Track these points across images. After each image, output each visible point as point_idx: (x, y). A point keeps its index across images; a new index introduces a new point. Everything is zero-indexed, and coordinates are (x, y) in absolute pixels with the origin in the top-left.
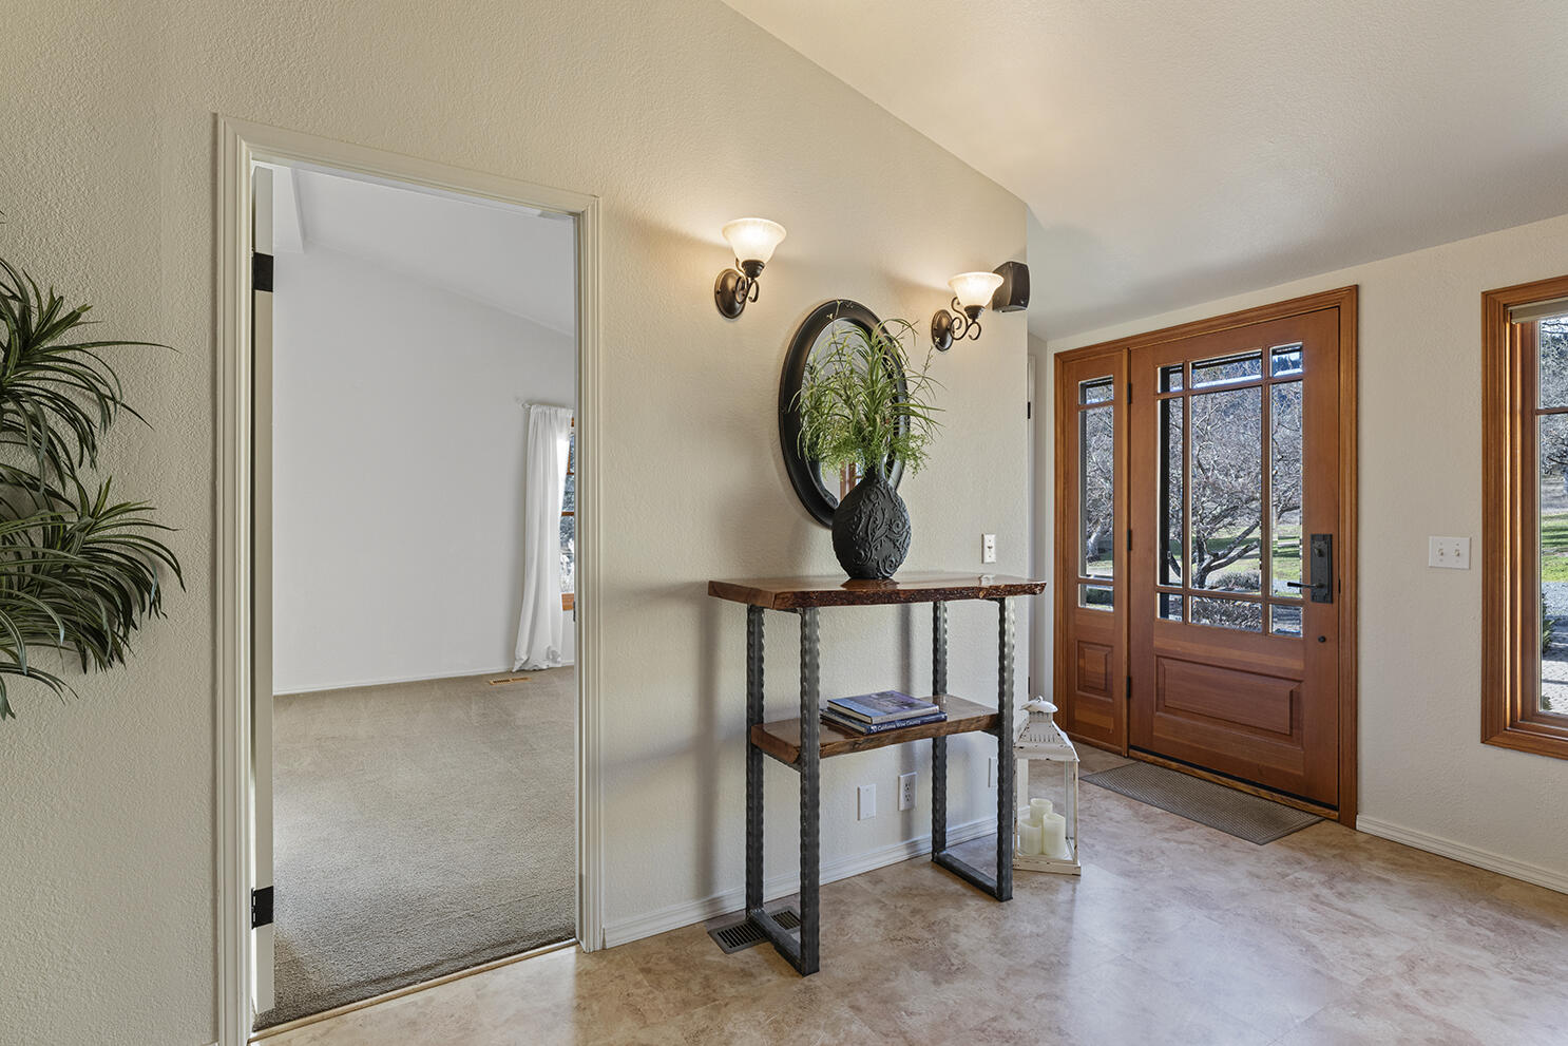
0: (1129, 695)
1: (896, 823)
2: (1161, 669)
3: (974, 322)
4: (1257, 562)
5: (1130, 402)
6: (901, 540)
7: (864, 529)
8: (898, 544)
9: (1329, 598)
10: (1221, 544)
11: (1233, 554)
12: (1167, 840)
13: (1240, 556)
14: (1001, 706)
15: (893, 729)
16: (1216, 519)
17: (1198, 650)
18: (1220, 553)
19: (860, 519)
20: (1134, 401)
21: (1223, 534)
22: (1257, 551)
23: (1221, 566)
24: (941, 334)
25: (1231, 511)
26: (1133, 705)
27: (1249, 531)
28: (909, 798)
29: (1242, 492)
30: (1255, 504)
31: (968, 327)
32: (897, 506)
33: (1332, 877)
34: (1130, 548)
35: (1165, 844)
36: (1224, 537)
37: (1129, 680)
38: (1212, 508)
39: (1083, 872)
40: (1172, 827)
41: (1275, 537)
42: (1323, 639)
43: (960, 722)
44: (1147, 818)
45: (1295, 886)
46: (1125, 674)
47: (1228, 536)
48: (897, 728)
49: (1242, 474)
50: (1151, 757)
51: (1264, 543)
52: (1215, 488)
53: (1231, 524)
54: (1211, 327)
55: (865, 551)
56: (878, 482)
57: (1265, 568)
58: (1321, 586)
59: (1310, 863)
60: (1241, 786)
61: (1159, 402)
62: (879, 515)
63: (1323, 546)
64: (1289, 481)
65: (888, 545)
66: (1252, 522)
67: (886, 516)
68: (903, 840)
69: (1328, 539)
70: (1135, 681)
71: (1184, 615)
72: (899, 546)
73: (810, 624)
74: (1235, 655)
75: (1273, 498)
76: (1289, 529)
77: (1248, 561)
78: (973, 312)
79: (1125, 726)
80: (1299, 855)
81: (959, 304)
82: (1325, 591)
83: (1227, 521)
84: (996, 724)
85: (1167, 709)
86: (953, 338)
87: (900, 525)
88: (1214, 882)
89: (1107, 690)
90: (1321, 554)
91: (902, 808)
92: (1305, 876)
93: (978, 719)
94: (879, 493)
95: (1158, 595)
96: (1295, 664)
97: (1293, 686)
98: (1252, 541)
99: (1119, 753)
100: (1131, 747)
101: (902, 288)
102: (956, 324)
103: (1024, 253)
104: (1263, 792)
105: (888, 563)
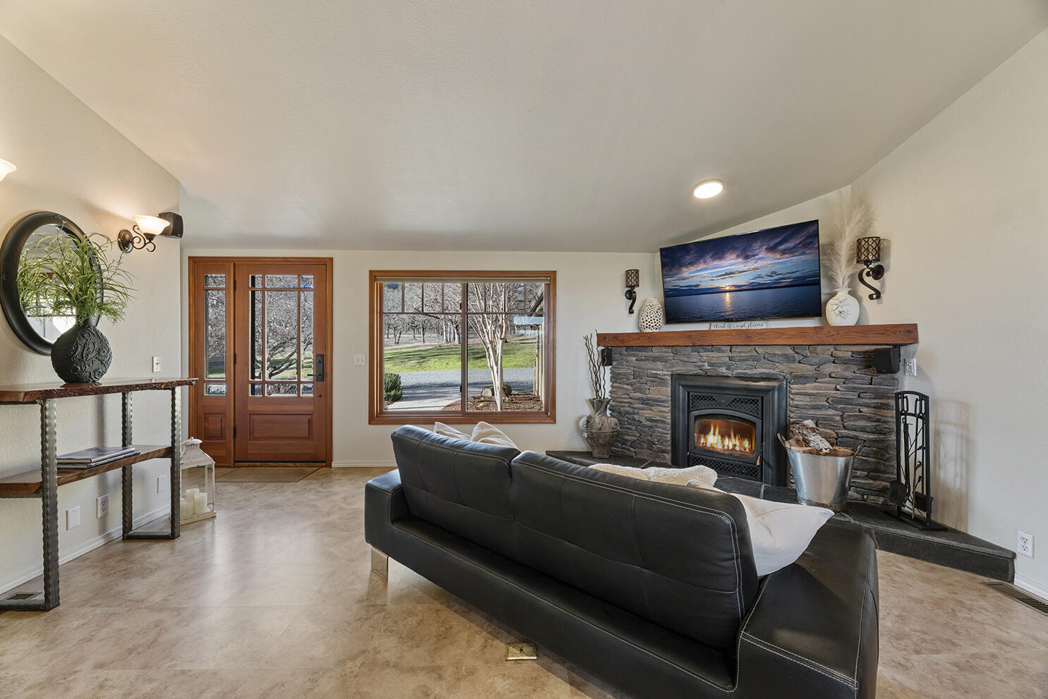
0: (235, 436)
1: (95, 525)
2: (251, 420)
3: (150, 242)
4: (295, 370)
5: (235, 290)
6: (106, 359)
7: (80, 354)
8: (104, 362)
9: (322, 380)
10: (277, 362)
11: (282, 368)
12: (257, 492)
13: (287, 368)
14: (173, 442)
15: (106, 463)
16: (275, 349)
17: (269, 408)
18: (276, 367)
19: (77, 349)
20: (237, 289)
21: (278, 357)
22: (295, 365)
23: (277, 373)
24: (125, 242)
25: (283, 344)
26: (236, 441)
27: (291, 355)
28: (105, 509)
29: (288, 335)
30: (294, 341)
31: (145, 244)
32: (102, 340)
33: (323, 484)
34: (235, 363)
35: (256, 494)
36: (279, 358)
37: (235, 428)
38: (274, 343)
39: (217, 515)
40: (259, 487)
41: (302, 358)
42: (321, 396)
43: (148, 453)
44: (246, 487)
45: (309, 490)
46: (232, 426)
47: (282, 358)
48: (109, 462)
49: (288, 325)
50: (247, 464)
51: (298, 361)
52: (274, 331)
53: (282, 351)
54: (276, 261)
55: (81, 367)
56: (89, 327)
57: (298, 373)
58: (320, 375)
59: (315, 482)
60: (289, 464)
61: (250, 292)
62: (91, 346)
63: (320, 358)
64: (308, 331)
65: (97, 363)
66: (293, 350)
67: (96, 346)
68: (100, 534)
69: (322, 356)
70: (237, 429)
71: (263, 393)
72: (105, 363)
73: (49, 409)
74: (287, 408)
75: (302, 339)
76: (308, 354)
77: (291, 371)
78: (150, 237)
79: (232, 453)
80: (311, 481)
81: (138, 229)
82: (321, 377)
83: (281, 349)
84: (170, 452)
85: (255, 439)
86: (133, 246)
87: (106, 351)
88: (278, 498)
89: (222, 436)
90: (320, 362)
91: (99, 516)
92: (312, 486)
93: (159, 451)
94: (90, 333)
95: (250, 385)
96: (310, 408)
97: (309, 417)
98: (293, 360)
99: (229, 467)
100: (235, 462)
101: (96, 212)
102: (136, 240)
103: (177, 207)
104: (298, 464)
105: (97, 373)
